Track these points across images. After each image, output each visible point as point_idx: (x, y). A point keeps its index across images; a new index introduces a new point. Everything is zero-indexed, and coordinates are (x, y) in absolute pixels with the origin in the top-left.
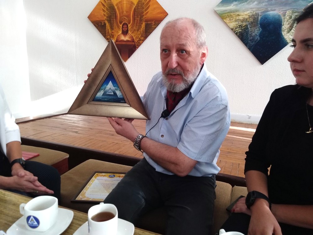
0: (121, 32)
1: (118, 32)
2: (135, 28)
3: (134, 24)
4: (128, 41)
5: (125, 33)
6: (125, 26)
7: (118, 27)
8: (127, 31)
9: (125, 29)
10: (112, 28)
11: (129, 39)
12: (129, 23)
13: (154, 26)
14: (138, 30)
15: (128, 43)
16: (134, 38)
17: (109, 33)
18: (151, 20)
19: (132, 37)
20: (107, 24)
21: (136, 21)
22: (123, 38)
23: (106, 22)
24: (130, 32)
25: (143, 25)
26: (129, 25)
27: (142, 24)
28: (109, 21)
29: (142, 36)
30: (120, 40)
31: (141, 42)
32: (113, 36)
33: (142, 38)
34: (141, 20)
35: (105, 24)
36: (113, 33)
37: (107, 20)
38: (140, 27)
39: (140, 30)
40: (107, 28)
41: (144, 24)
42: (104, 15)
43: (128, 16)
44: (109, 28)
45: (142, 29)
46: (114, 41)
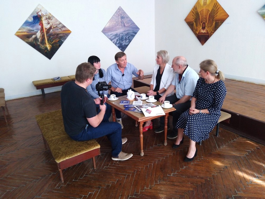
0: (201, 28)
1: (200, 28)
2: (209, 25)
3: (209, 23)
4: (205, 33)
5: (203, 28)
6: (204, 24)
7: (200, 25)
10: (197, 26)
11: (206, 32)
12: (206, 23)
13: (220, 24)
14: (211, 27)
16: (209, 31)
17: (195, 28)
18: (219, 20)
19: (207, 31)
20: (194, 24)
21: (210, 21)
22: (202, 31)
23: (194, 22)
24: (207, 27)
25: (214, 24)
26: (206, 24)
27: (213, 22)
28: (196, 22)
29: (213, 30)
30: (200, 32)
31: (212, 33)
32: (197, 30)
33: (213, 31)
34: (213, 21)
36: (197, 28)
37: (195, 21)
38: (212, 24)
39: (212, 26)
40: (194, 25)
41: (214, 22)
42: (193, 18)
43: (206, 18)
44: (195, 25)
45: (213, 26)
46: (198, 33)
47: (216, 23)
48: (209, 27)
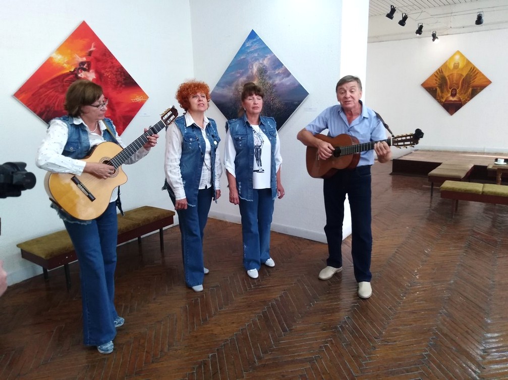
0: (450, 95)
2: (462, 92)
3: (462, 89)
4: (456, 101)
5: (453, 95)
6: (454, 91)
7: (448, 91)
8: (456, 94)
9: (454, 93)
10: (442, 92)
13: (479, 91)
14: (465, 93)
15: (456, 102)
16: (461, 99)
17: (439, 95)
18: (477, 87)
21: (464, 87)
22: (451, 99)
23: (437, 88)
25: (470, 90)
26: (457, 90)
28: (440, 87)
29: (468, 97)
30: (449, 100)
31: (467, 101)
32: (442, 98)
33: (468, 99)
34: (468, 87)
35: (436, 90)
36: (443, 95)
38: (467, 91)
40: (438, 92)
42: (436, 83)
43: (457, 84)
44: (440, 92)
45: (468, 93)
46: (444, 101)
47: (472, 90)
48: (462, 94)
